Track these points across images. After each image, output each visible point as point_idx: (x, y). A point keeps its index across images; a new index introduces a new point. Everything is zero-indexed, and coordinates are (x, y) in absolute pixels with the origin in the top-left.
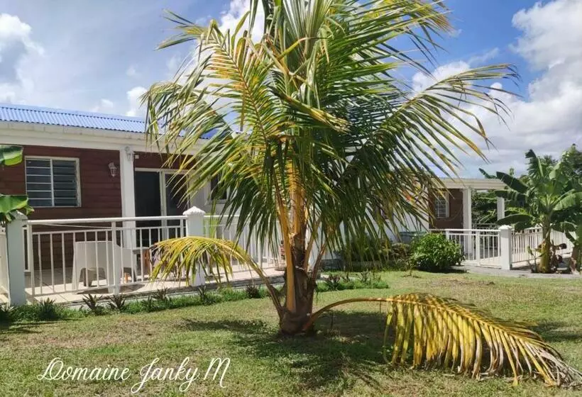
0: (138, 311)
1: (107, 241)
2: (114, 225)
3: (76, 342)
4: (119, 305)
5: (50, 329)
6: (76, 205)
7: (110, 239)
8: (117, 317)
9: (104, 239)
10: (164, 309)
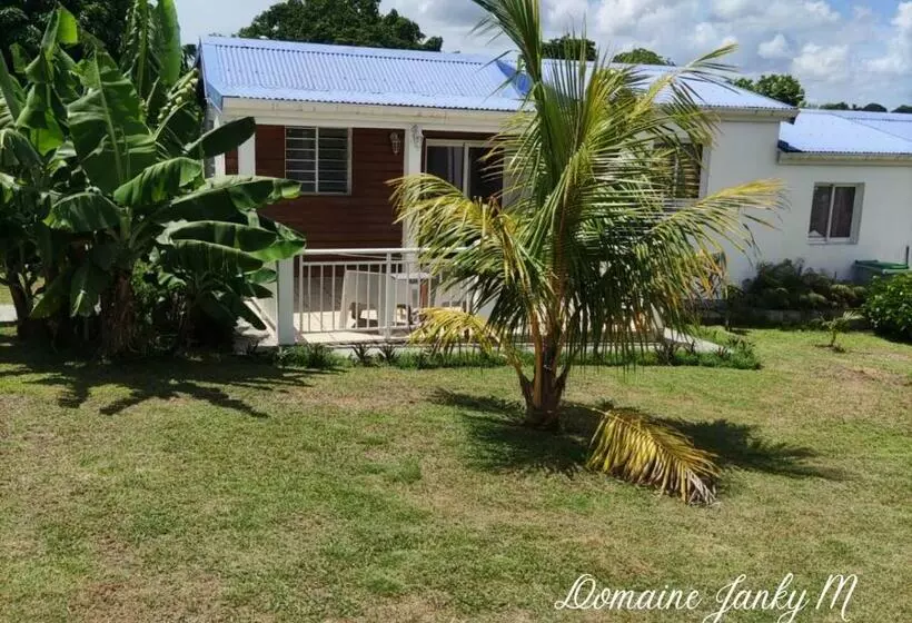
0: (408, 366)
1: (380, 273)
2: (389, 257)
3: (347, 402)
4: (389, 358)
5: (322, 381)
6: (345, 191)
7: (384, 271)
8: (386, 372)
9: (377, 271)
10: (437, 367)
